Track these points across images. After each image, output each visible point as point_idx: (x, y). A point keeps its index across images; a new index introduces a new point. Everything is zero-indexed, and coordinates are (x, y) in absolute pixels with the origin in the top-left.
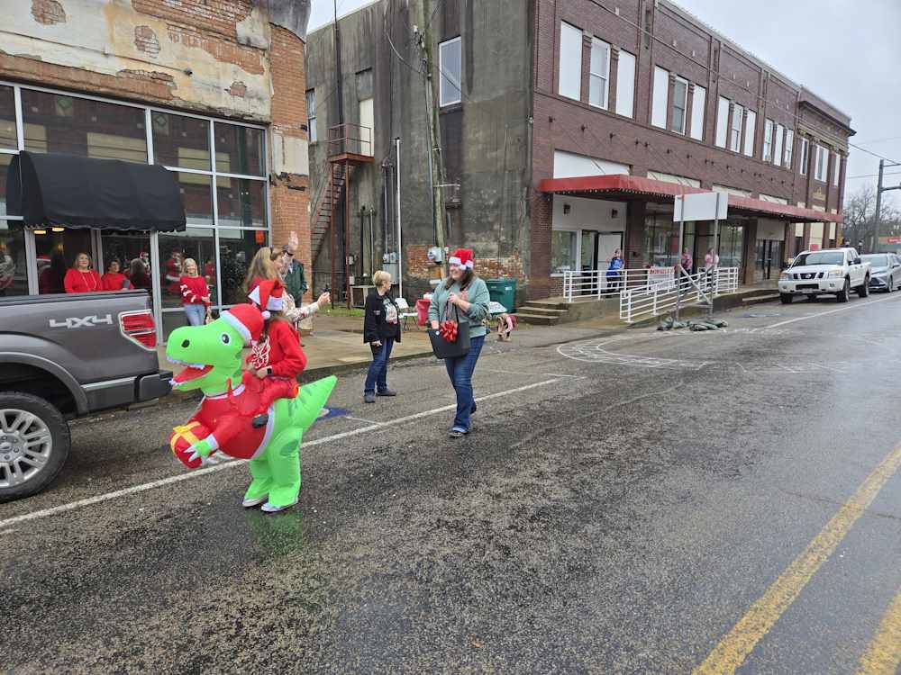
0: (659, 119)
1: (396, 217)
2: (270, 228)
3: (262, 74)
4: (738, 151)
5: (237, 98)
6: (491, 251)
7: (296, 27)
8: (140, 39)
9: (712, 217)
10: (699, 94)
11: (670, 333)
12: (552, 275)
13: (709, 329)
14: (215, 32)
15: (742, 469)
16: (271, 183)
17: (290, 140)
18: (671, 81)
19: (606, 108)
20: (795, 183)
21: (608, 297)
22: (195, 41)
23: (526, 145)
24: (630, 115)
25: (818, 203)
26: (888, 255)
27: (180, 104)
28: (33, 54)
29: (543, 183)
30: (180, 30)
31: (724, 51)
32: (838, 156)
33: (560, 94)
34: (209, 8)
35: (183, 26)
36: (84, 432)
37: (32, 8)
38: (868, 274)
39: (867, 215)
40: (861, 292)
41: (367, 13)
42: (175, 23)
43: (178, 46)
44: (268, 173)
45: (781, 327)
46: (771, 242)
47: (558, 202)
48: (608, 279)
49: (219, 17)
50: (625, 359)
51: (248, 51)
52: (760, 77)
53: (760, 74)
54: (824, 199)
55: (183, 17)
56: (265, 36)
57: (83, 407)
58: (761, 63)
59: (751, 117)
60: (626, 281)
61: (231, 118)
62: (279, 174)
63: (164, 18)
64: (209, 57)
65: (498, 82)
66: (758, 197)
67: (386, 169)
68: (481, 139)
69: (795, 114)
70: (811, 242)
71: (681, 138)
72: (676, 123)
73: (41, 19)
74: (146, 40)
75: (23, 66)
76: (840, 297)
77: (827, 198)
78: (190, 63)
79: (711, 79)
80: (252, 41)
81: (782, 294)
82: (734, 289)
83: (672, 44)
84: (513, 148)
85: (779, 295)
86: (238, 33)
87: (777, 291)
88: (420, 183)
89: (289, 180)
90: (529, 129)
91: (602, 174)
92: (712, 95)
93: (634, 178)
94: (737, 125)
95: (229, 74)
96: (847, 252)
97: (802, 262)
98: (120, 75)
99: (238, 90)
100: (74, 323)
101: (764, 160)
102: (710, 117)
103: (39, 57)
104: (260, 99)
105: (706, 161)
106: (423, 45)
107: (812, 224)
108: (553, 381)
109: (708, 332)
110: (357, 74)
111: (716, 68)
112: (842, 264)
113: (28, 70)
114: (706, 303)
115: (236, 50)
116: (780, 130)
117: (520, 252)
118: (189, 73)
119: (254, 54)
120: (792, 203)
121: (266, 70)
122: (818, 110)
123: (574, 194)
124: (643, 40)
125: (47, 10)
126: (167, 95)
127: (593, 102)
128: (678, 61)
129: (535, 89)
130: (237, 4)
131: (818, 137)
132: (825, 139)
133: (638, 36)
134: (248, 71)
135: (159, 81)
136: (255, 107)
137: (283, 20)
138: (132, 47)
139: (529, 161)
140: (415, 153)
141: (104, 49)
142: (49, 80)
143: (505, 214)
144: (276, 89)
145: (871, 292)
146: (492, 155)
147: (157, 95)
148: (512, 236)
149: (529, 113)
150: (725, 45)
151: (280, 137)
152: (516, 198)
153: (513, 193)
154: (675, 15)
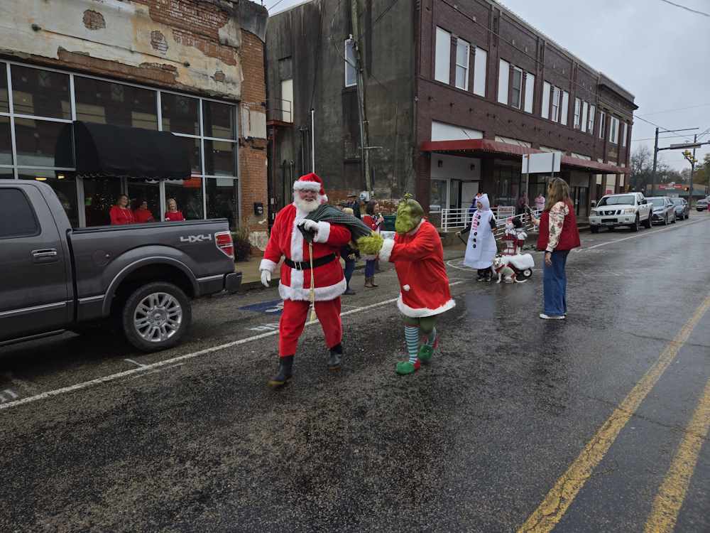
0: (503, 98)
1: (311, 168)
2: (239, 177)
3: (235, 65)
4: (557, 121)
5: (219, 83)
6: (386, 194)
7: (258, 32)
8: (155, 40)
9: (550, 171)
10: (530, 79)
12: (431, 212)
14: (204, 35)
15: (607, 325)
16: (240, 145)
17: (254, 113)
18: (511, 70)
19: (466, 89)
20: (596, 144)
22: (191, 42)
23: (413, 116)
24: (483, 95)
25: (612, 159)
26: (664, 198)
27: (181, 87)
28: (84, 52)
29: (424, 145)
30: (180, 34)
31: (547, 48)
32: (626, 125)
33: (436, 79)
34: (200, 18)
35: (183, 31)
37: (84, 19)
38: (651, 211)
39: (643, 168)
40: (646, 224)
42: (178, 29)
43: (180, 45)
44: (238, 137)
45: (599, 248)
46: (580, 188)
47: (434, 158)
48: (470, 215)
49: (207, 25)
51: (226, 49)
52: (572, 67)
53: (572, 64)
54: (616, 156)
55: (183, 24)
56: (237, 38)
58: (572, 56)
59: (566, 96)
61: (214, 97)
62: (247, 138)
63: (171, 25)
64: (200, 53)
65: (388, 69)
66: (570, 155)
67: (303, 132)
68: (378, 111)
69: (596, 93)
70: (608, 188)
71: (518, 112)
72: (514, 100)
73: (89, 26)
74: (159, 41)
75: (77, 60)
76: (632, 228)
77: (618, 156)
78: (187, 58)
79: (538, 68)
80: (229, 41)
81: (591, 226)
83: (511, 43)
84: (403, 119)
85: (589, 227)
86: (220, 36)
87: (588, 224)
88: (330, 144)
89: (253, 142)
90: (415, 105)
91: (468, 138)
92: (539, 81)
93: (487, 141)
94: (556, 102)
95: (213, 65)
96: (637, 196)
97: (604, 204)
98: (142, 66)
99: (219, 77)
100: (192, 239)
101: (574, 127)
102: (538, 96)
103: (88, 53)
104: (234, 83)
105: (535, 129)
106: (357, 48)
107: (608, 175)
108: (460, 282)
110: (279, 60)
111: (542, 59)
112: (633, 204)
115: (217, 48)
116: (585, 105)
118: (187, 65)
119: (230, 51)
120: (594, 159)
121: (238, 62)
122: (612, 91)
123: (446, 153)
124: (492, 40)
125: (93, 19)
126: (172, 81)
127: (458, 85)
128: (515, 55)
129: (419, 76)
130: (219, 15)
131: (612, 111)
132: (617, 112)
133: (489, 37)
134: (225, 65)
135: (167, 71)
136: (230, 89)
137: (250, 27)
138: (149, 46)
139: (414, 129)
140: (326, 121)
141: (131, 47)
142: (94, 70)
143: (397, 167)
144: (245, 76)
145: (654, 225)
146: (386, 123)
147: (166, 81)
148: (402, 183)
149: (414, 93)
150: (548, 43)
151: (247, 111)
152: (405, 155)
153: (403, 151)
154: (514, 22)
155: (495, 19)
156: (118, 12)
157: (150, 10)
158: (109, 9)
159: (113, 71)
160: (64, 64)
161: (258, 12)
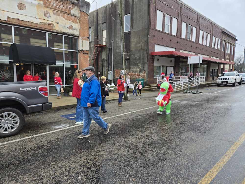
0: (183, 36)
1: (112, 61)
2: (78, 64)
4: (205, 45)
5: (71, 30)
6: (138, 71)
7: (86, 11)
8: (45, 14)
9: (198, 63)
10: (195, 29)
11: (186, 94)
12: (154, 78)
13: (197, 93)
14: (65, 12)
15: (207, 132)
16: (79, 52)
17: (84, 41)
18: (187, 26)
19: (169, 33)
20: (221, 54)
22: (60, 15)
23: (147, 43)
24: (176, 35)
25: (227, 59)
27: (55, 31)
28: (17, 18)
29: (152, 53)
30: (56, 12)
32: (233, 47)
33: (157, 29)
34: (64, 6)
35: (57, 11)
36: (28, 119)
37: (18, 6)
38: (241, 79)
39: (241, 62)
40: (239, 84)
41: (105, 7)
42: (55, 10)
43: (55, 16)
44: (78, 50)
45: (217, 93)
46: (214, 70)
47: (156, 58)
49: (66, 8)
51: (74, 17)
52: (211, 25)
53: (211, 24)
55: (56, 8)
56: (78, 14)
57: (28, 112)
58: (212, 21)
59: (209, 36)
60: (174, 80)
61: (68, 35)
62: (81, 50)
63: (52, 8)
64: (63, 19)
65: (140, 26)
66: (211, 57)
67: (110, 49)
68: (135, 41)
69: (221, 35)
70: (226, 70)
71: (190, 41)
72: (188, 37)
73: (20, 9)
74: (47, 14)
75: (14, 21)
76: (234, 85)
77: (230, 58)
78: (58, 20)
79: (198, 25)
80: (75, 15)
82: (204, 82)
83: (187, 16)
84: (144, 43)
85: (217, 84)
86: (71, 13)
87: (216, 83)
88: (118, 53)
89: (84, 51)
90: (148, 38)
91: (168, 51)
92: (198, 30)
94: (205, 38)
95: (69, 23)
96: (236, 73)
97: (223, 75)
98: (40, 23)
99: (71, 28)
100: (26, 89)
101: (212, 47)
102: (198, 36)
103: (19, 18)
104: (76, 30)
106: (120, 16)
107: (226, 65)
108: (154, 107)
109: (197, 94)
110: (102, 23)
111: (199, 22)
112: (234, 76)
113: (16, 22)
114: (196, 86)
115: (70, 17)
116: (217, 39)
117: (145, 72)
118: (58, 23)
120: (220, 59)
121: (78, 22)
122: (227, 34)
123: (160, 56)
124: (179, 15)
125: (21, 6)
126: (52, 29)
127: (166, 31)
128: (189, 20)
129: (150, 28)
130: (71, 5)
131: (227, 41)
132: (229, 42)
133: (178, 14)
134: (73, 23)
135: (50, 25)
136: (75, 32)
137: (83, 9)
138: (43, 16)
139: (148, 47)
140: (117, 44)
141: (36, 17)
142: (21, 24)
143: (141, 61)
144: (81, 27)
145: (242, 84)
146: (138, 45)
147: (50, 29)
148: (143, 67)
149: (148, 34)
150: (202, 16)
151: (82, 40)
152: (144, 57)
153: (144, 55)
154: (188, 8)
155: (181, 7)
156: (31, 4)
157: (44, 3)
158: (27, 3)
159: (29, 25)
160: (9, 22)
161: (87, 4)
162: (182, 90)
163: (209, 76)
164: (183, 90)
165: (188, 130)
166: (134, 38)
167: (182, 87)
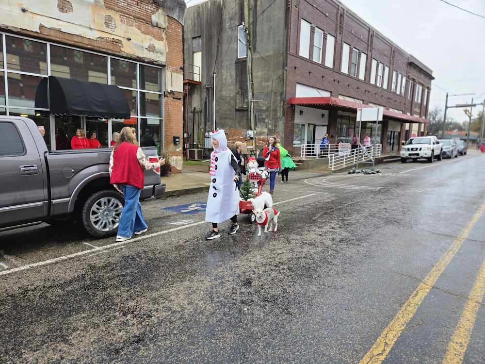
0: (345, 69)
2: (163, 118)
3: (162, 41)
4: (380, 86)
5: (151, 53)
6: (264, 133)
7: (179, 18)
8: (107, 22)
10: (363, 57)
11: (355, 175)
12: (294, 146)
13: (373, 173)
14: (141, 19)
16: (165, 96)
17: (175, 74)
18: (351, 50)
19: (320, 63)
20: (406, 103)
21: (322, 157)
22: (132, 23)
23: (283, 80)
24: (331, 67)
25: (416, 113)
26: (451, 140)
27: (124, 55)
29: (291, 100)
30: (125, 18)
31: (376, 36)
32: (426, 90)
33: (300, 55)
34: (139, 7)
35: (127, 16)
37: (58, 5)
38: (442, 149)
39: (436, 120)
40: (438, 158)
41: (199, 7)
42: (123, 14)
43: (124, 26)
44: (163, 90)
45: (407, 173)
46: (394, 132)
47: (298, 109)
48: (321, 149)
49: (143, 12)
50: (342, 186)
51: (156, 30)
52: (391, 50)
53: (392, 48)
54: (419, 111)
55: (127, 11)
56: (165, 22)
58: (392, 42)
59: (387, 69)
60: (329, 150)
61: (148, 63)
62: (169, 91)
63: (118, 11)
64: (139, 32)
65: (268, 47)
66: (389, 110)
67: (208, 89)
68: (260, 76)
69: (407, 68)
70: (413, 133)
71: (355, 79)
72: (352, 70)
73: (62, 10)
74: (110, 22)
75: (52, 33)
76: (429, 160)
77: (421, 111)
78: (129, 35)
79: (369, 50)
80: (159, 24)
81: (402, 158)
82: (380, 156)
83: (352, 31)
84: (277, 81)
85: (400, 158)
86: (152, 20)
88: (226, 97)
89: (174, 95)
90: (285, 72)
91: (320, 96)
92: (369, 58)
93: (333, 99)
94: (380, 73)
95: (148, 40)
96: (433, 138)
97: (411, 143)
98: (98, 39)
99: (151, 49)
101: (392, 91)
102: (368, 69)
103: (60, 29)
104: (161, 53)
105: (366, 91)
106: (247, 32)
107: (413, 124)
108: (314, 194)
109: (373, 175)
110: (193, 38)
111: (372, 42)
112: (430, 144)
113: (55, 35)
114: (371, 161)
115: (151, 28)
116: (400, 76)
117: (279, 134)
118: (129, 39)
119: (159, 31)
120: (404, 113)
121: (164, 39)
122: (418, 66)
123: (306, 105)
124: (338, 29)
125: (64, 5)
126: (119, 50)
127: (315, 59)
128: (354, 40)
129: (289, 53)
130: (152, 5)
131: (417, 80)
132: (421, 81)
133: (336, 27)
134: (156, 40)
135: (115, 43)
136: (159, 57)
137: (174, 14)
138: (103, 26)
139: (284, 89)
140: (224, 81)
141: (90, 26)
142: (64, 41)
143: (272, 114)
144: (169, 49)
145: (443, 158)
146: (265, 84)
147: (114, 50)
148: (275, 126)
149: (285, 64)
150: (376, 33)
151: (170, 73)
152: (277, 106)
153: (276, 104)
154: (354, 17)
155: (341, 15)
157: (104, 0)
159: (77, 42)
160: (43, 36)
161: (180, 4)
162: (343, 169)
163: (385, 143)
164: (346, 168)
165: (385, 224)
166: (257, 70)
167: (344, 163)
